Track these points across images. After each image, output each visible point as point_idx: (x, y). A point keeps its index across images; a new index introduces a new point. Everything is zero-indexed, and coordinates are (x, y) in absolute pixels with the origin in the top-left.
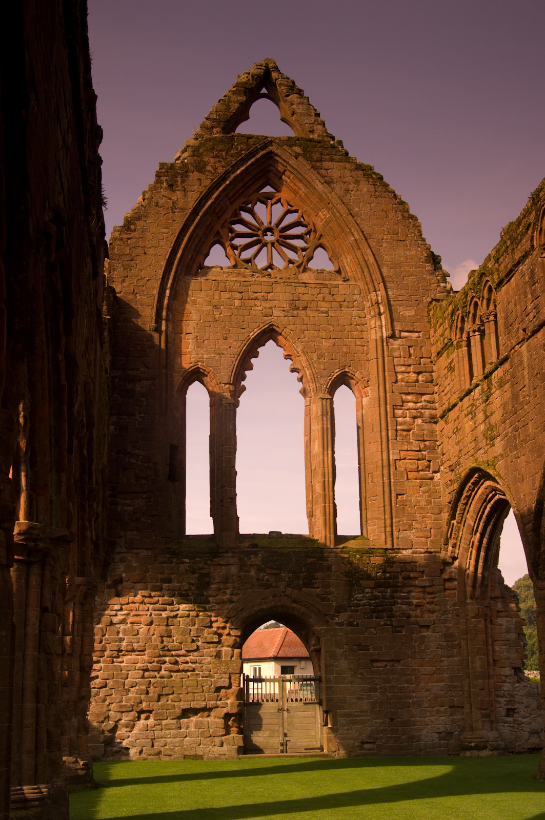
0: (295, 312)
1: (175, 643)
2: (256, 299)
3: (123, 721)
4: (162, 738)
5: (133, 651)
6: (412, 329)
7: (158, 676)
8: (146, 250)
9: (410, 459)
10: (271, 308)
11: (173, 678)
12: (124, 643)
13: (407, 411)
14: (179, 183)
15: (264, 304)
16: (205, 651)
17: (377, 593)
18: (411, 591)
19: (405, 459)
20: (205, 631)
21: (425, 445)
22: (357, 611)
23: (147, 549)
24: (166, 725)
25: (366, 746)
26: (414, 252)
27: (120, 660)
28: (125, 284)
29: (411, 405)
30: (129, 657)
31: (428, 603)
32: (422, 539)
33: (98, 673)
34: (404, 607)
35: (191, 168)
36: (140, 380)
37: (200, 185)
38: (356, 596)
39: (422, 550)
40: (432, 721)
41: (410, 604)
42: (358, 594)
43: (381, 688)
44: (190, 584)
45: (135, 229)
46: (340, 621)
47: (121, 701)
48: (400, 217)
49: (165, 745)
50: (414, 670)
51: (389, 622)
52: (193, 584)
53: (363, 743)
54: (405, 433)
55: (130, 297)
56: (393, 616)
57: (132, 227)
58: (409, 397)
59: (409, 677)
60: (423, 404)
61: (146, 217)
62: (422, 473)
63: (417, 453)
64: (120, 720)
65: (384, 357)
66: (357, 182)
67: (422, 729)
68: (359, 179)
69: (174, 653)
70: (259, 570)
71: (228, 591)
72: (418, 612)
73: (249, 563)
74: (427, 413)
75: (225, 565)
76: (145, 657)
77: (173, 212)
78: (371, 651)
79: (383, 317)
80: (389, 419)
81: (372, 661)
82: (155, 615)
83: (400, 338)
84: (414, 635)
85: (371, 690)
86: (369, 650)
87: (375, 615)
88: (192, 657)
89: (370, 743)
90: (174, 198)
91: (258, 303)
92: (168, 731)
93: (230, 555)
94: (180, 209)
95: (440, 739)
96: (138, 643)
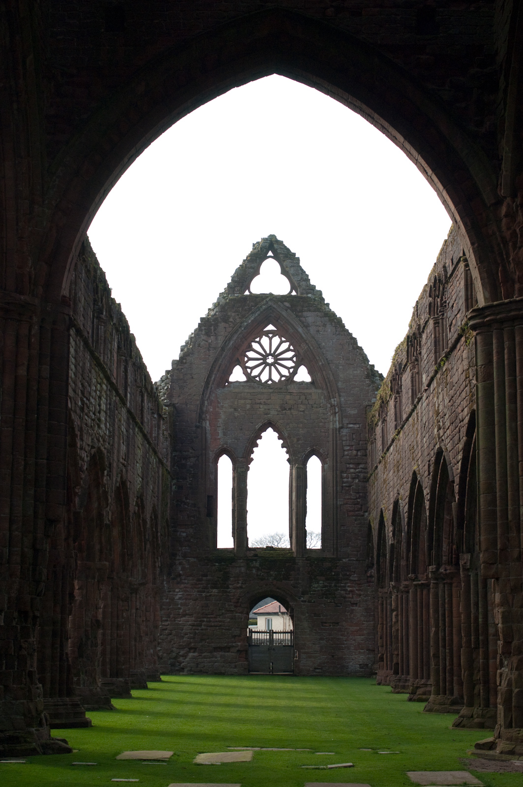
0: (284, 411)
1: (210, 611)
2: (260, 404)
3: (180, 654)
4: (202, 663)
5: (187, 614)
6: (355, 422)
7: (200, 628)
8: (193, 375)
9: (349, 504)
10: (269, 409)
11: (209, 630)
12: (181, 611)
13: (350, 475)
14: (213, 330)
15: (266, 407)
16: (226, 615)
17: (327, 584)
18: (347, 583)
19: (347, 504)
20: (227, 605)
21: (360, 496)
22: (314, 594)
23: (194, 558)
24: (204, 656)
25: (317, 670)
26: (359, 372)
27: (179, 620)
28: (181, 398)
29: (352, 470)
30: (184, 618)
31: (357, 590)
32: (355, 553)
33: (167, 627)
34: (342, 592)
35: (220, 320)
36: (190, 458)
37: (226, 331)
38: (313, 586)
39: (355, 559)
40: (356, 658)
41: (346, 590)
42: (315, 584)
43: (326, 638)
44: (218, 577)
45: (186, 362)
46: (304, 600)
47: (180, 643)
48: (352, 348)
49: (204, 667)
50: (347, 628)
51: (333, 601)
52: (220, 578)
53: (315, 669)
54: (347, 488)
55: (184, 406)
56: (335, 597)
57: (184, 361)
58: (351, 466)
59: (343, 632)
60: (360, 470)
61: (192, 354)
62: (357, 513)
63: (354, 500)
64: (180, 652)
65: (336, 441)
66: (325, 325)
67: (350, 662)
68: (326, 323)
69: (209, 616)
70: (258, 569)
71: (240, 582)
72: (350, 595)
73: (252, 565)
74: (362, 475)
75: (239, 567)
76: (193, 619)
77: (209, 350)
78: (322, 617)
79: (337, 415)
80: (338, 479)
81: (322, 623)
82: (199, 595)
83: (347, 428)
84: (347, 609)
85: (321, 639)
86: (320, 617)
87: (325, 596)
88: (219, 619)
89: (319, 669)
90: (210, 341)
91: (261, 406)
92: (205, 659)
93: (241, 561)
94: (213, 348)
95: (361, 668)
96: (189, 610)
